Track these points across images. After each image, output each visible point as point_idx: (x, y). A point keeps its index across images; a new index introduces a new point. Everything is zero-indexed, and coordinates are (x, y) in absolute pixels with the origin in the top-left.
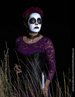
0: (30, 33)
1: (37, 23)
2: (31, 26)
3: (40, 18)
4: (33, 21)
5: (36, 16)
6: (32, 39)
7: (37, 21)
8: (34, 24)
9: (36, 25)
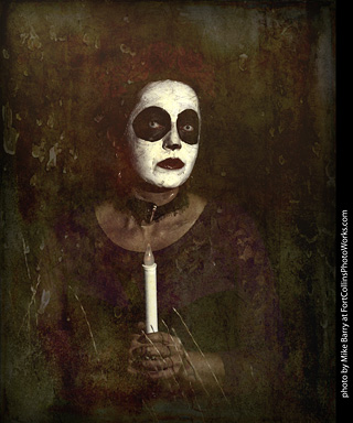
0: (134, 190)
1: (175, 139)
2: (143, 152)
3: (196, 110)
4: (156, 125)
5: (174, 98)
6: (148, 222)
7: (175, 128)
8: (161, 142)
9: (169, 147)
